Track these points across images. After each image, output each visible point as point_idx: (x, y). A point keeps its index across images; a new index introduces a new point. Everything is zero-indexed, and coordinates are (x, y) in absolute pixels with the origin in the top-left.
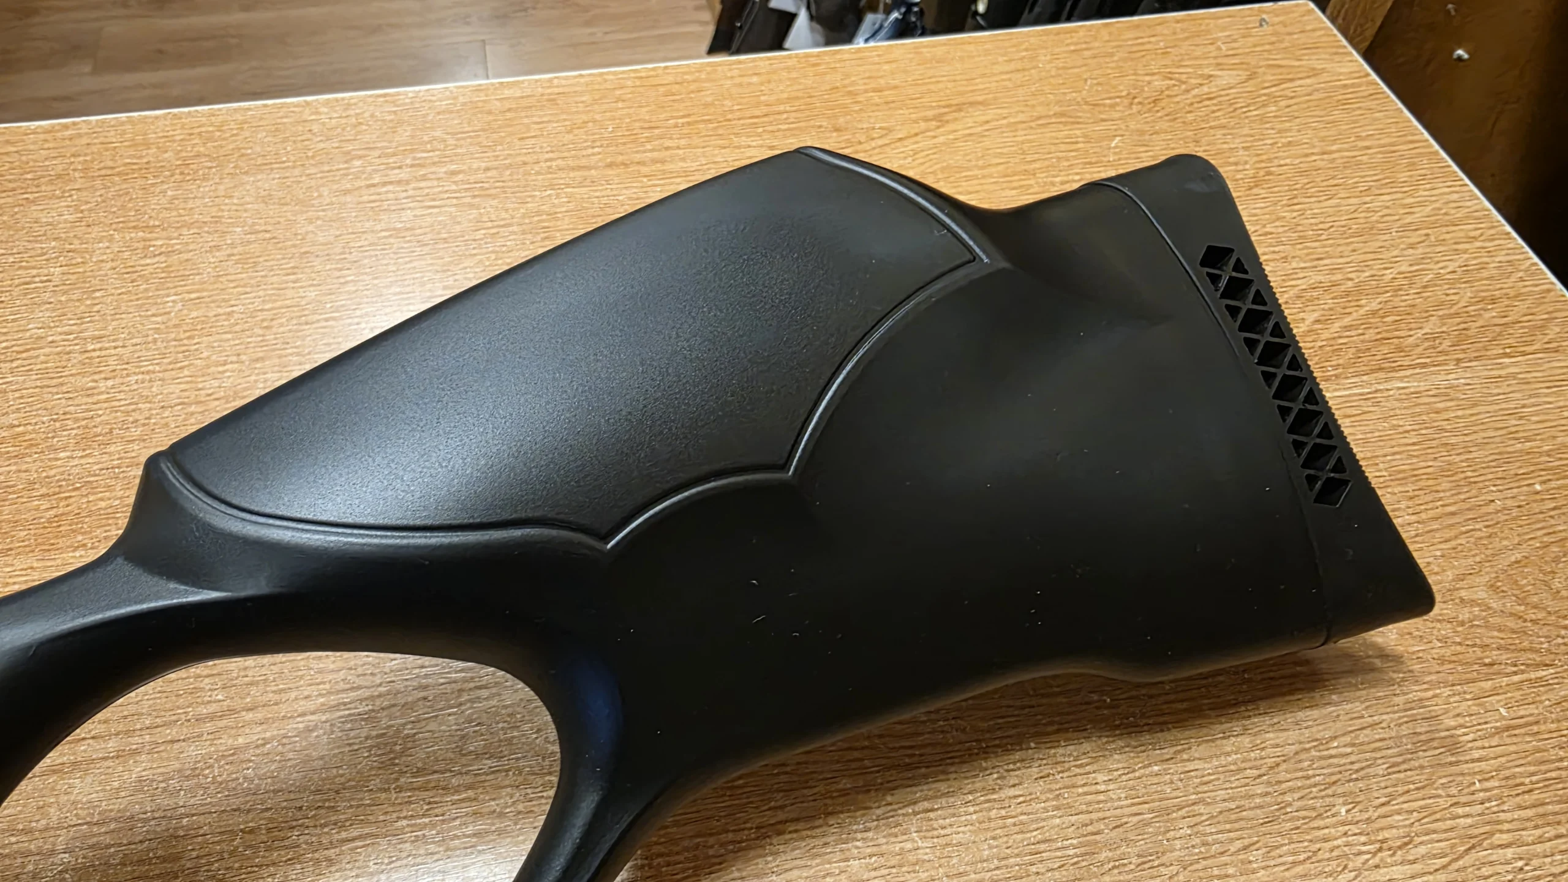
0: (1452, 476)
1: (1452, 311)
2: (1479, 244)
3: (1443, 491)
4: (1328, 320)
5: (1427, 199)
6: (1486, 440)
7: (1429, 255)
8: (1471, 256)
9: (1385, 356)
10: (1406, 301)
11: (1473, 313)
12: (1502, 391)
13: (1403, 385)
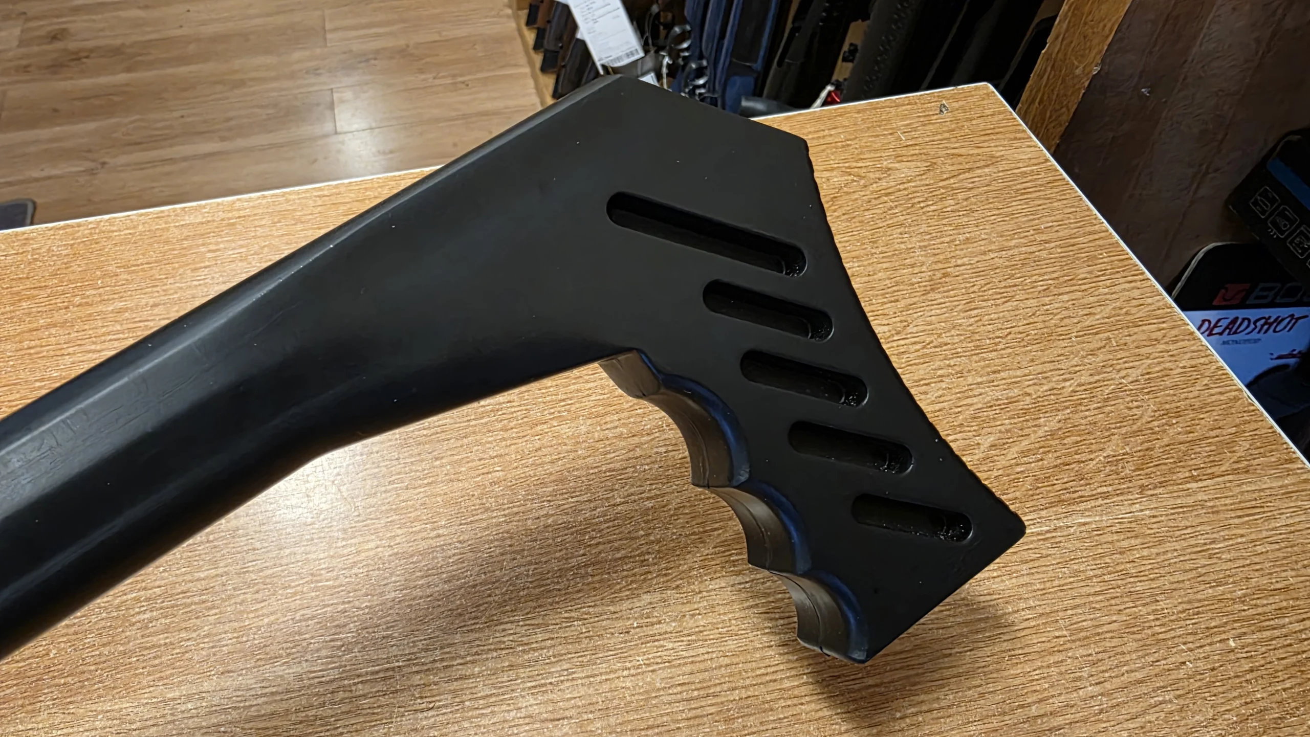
0: (1139, 632)
1: (1135, 427)
2: (1161, 347)
3: (1129, 652)
4: (1004, 444)
5: (1108, 296)
6: (1175, 586)
7: (1110, 362)
8: (1155, 361)
9: (1064, 486)
10: (1086, 417)
11: (1157, 429)
12: (1188, 524)
13: (1083, 521)
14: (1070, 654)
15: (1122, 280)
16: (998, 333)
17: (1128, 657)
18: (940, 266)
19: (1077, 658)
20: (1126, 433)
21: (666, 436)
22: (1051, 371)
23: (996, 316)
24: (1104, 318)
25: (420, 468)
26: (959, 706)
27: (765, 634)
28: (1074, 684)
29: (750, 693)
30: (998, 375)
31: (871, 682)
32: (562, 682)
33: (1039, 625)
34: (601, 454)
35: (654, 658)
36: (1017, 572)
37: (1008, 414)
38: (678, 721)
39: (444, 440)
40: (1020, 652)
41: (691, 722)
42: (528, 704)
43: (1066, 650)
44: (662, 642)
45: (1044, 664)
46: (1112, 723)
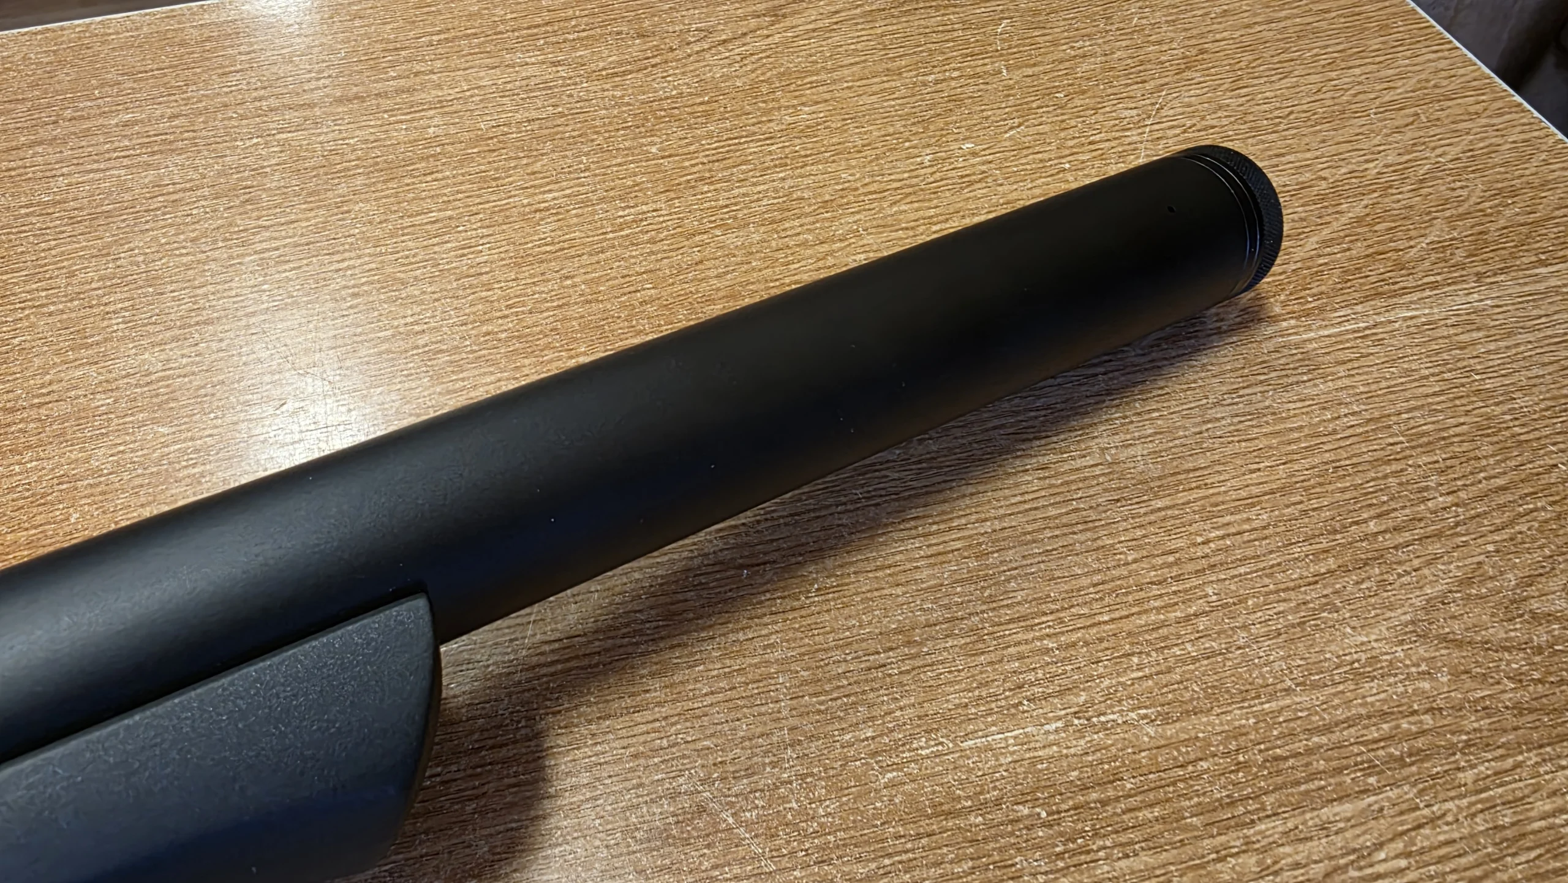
0: (1494, 434)
1: (1461, 210)
2: (1484, 121)
3: (1485, 457)
4: (1299, 234)
5: (1409, 68)
6: (1534, 381)
7: (1422, 140)
8: (1478, 136)
9: (1382, 277)
10: (1399, 201)
11: (1489, 211)
12: (1543, 313)
13: (1410, 314)
14: (1410, 462)
15: (1424, 50)
16: (1276, 113)
17: (1484, 462)
18: (1193, 42)
19: (1420, 466)
20: (1451, 216)
21: (865, 242)
22: (1349, 151)
23: (1272, 94)
24: (1407, 92)
25: (546, 289)
26: (1276, 526)
27: (1017, 457)
28: (1419, 495)
29: (1005, 525)
30: (1283, 159)
31: (1160, 504)
32: (758, 522)
33: (1367, 432)
34: (783, 265)
35: (875, 490)
36: (1333, 374)
37: (1301, 201)
38: (916, 560)
39: (573, 257)
40: (1347, 462)
41: (932, 560)
42: (716, 549)
43: (1405, 458)
44: (884, 473)
45: (1380, 475)
46: (1473, 536)
